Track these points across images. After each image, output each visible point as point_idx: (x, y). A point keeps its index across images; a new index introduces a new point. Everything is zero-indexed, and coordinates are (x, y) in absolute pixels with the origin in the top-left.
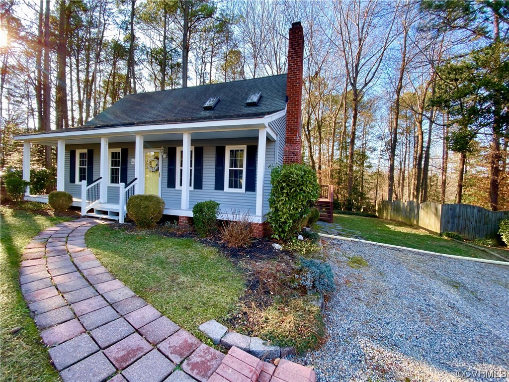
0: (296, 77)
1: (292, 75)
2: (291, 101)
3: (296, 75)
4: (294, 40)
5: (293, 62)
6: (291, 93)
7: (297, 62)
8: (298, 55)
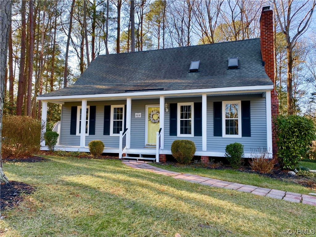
0: (270, 47)
1: (267, 46)
2: (267, 65)
3: (270, 46)
4: (266, 20)
5: (266, 36)
6: (267, 59)
7: (270, 36)
8: (270, 31)
